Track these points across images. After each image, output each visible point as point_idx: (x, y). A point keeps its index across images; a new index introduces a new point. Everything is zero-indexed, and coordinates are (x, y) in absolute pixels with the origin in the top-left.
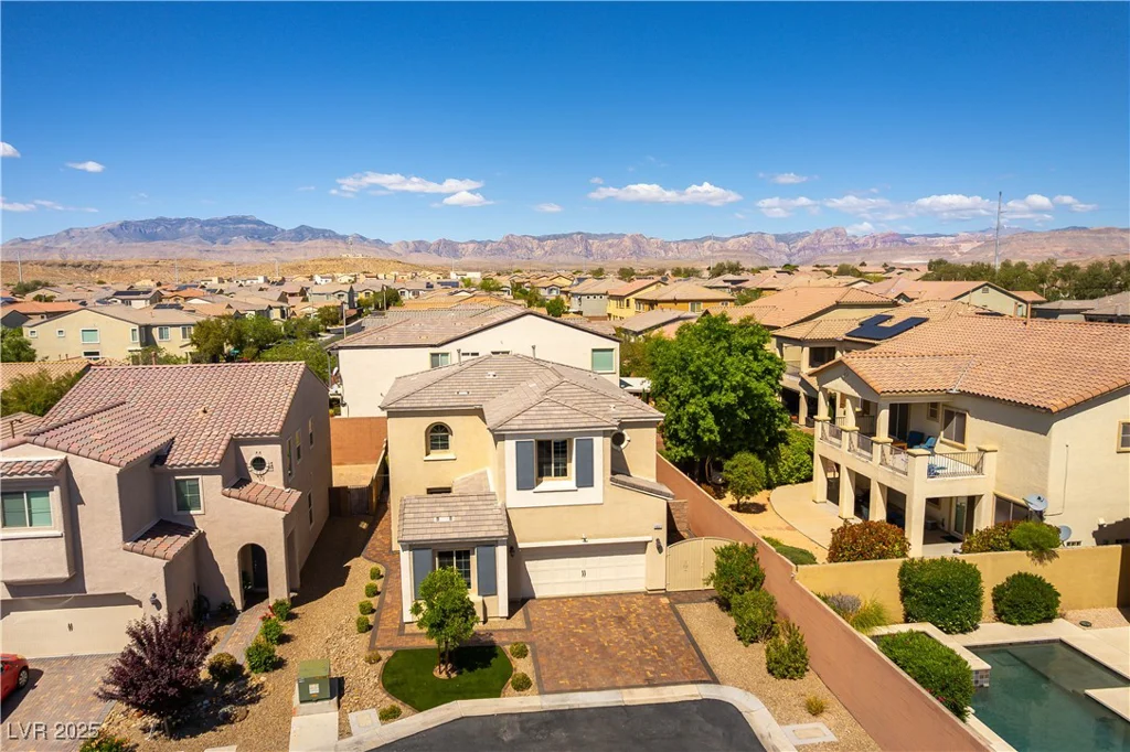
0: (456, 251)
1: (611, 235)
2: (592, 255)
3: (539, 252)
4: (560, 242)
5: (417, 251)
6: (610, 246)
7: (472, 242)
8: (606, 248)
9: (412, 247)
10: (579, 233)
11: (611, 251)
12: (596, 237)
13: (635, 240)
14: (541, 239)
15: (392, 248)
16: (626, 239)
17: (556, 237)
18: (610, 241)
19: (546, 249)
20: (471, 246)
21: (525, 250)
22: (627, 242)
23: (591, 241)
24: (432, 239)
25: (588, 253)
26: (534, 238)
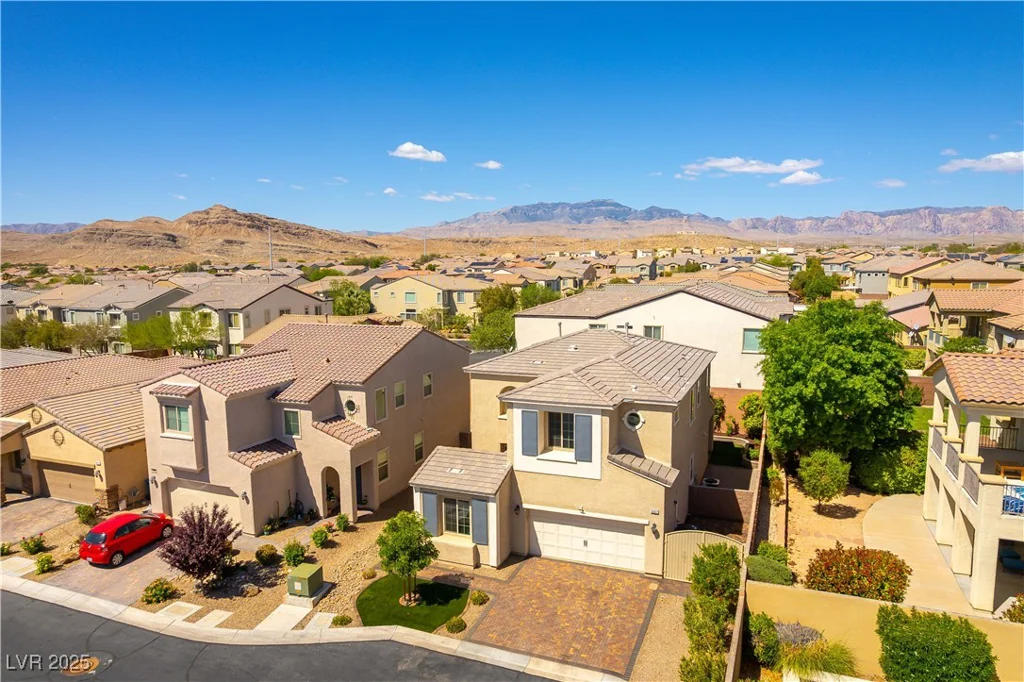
0: (793, 227)
1: (967, 209)
2: (941, 230)
3: (878, 228)
4: (904, 217)
5: (754, 227)
6: (964, 220)
7: (809, 218)
8: (958, 223)
9: (750, 223)
10: (926, 208)
11: (964, 225)
12: (946, 211)
13: (996, 213)
14: (882, 215)
15: (729, 225)
16: (984, 212)
17: (900, 212)
18: (964, 215)
19: (887, 224)
20: (808, 222)
21: (864, 226)
22: (986, 216)
23: (940, 216)
24: (769, 216)
25: (936, 227)
26: (875, 214)
